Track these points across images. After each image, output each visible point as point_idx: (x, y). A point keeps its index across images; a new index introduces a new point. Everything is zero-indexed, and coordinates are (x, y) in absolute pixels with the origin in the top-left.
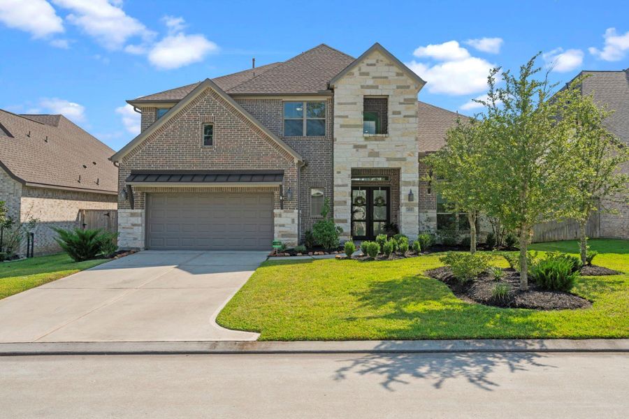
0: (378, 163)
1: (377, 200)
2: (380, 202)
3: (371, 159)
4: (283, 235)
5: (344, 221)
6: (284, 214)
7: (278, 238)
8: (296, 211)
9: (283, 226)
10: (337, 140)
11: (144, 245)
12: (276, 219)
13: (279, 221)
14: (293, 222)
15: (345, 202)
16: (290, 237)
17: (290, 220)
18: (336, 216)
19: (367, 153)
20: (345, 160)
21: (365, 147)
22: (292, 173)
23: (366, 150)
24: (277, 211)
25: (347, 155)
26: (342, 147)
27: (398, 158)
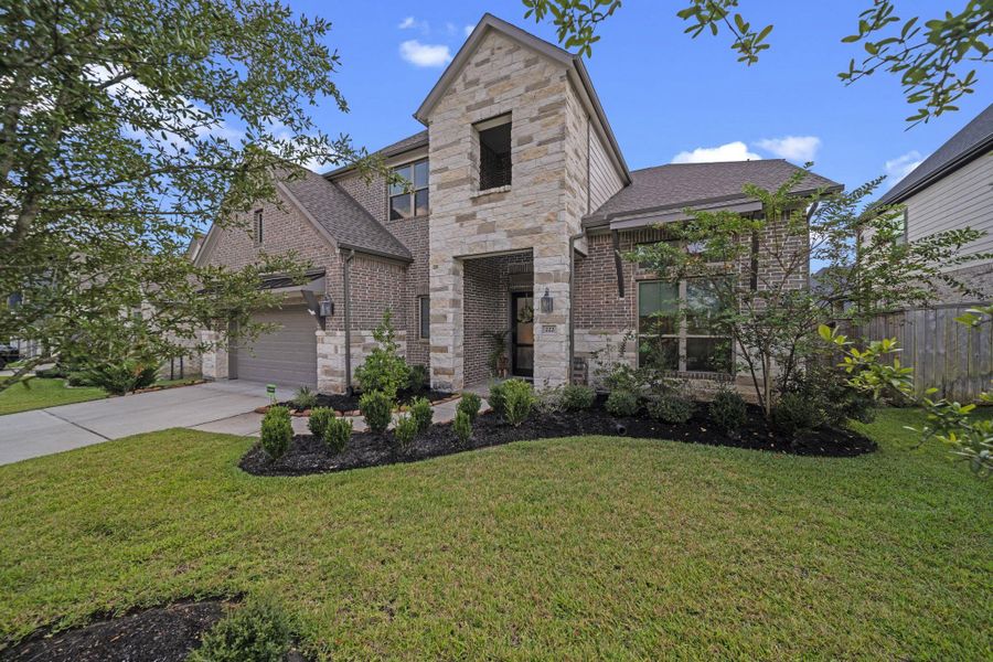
3: (482, 237)
4: (327, 372)
5: (444, 350)
6: (326, 339)
7: (321, 377)
8: (339, 333)
9: (325, 357)
10: (434, 212)
11: (227, 374)
12: (319, 346)
13: (321, 348)
14: (336, 351)
15: (445, 317)
16: (333, 375)
17: (333, 347)
18: (434, 341)
19: (476, 227)
20: (443, 244)
21: (473, 216)
22: (334, 272)
23: (474, 222)
24: (319, 333)
25: (447, 236)
26: (440, 222)
27: (528, 229)
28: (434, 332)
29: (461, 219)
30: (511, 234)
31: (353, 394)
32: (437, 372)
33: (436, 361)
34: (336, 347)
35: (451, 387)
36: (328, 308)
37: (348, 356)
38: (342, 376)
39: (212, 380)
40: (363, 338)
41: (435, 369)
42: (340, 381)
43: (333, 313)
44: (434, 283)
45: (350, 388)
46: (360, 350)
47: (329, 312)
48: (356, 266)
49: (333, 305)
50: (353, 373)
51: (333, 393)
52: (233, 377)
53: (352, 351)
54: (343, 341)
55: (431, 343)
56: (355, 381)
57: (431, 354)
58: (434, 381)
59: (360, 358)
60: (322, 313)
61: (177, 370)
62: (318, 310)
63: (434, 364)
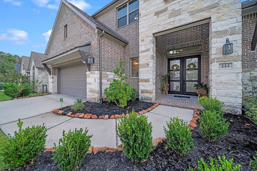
0: (180, 20)
1: (189, 66)
2: (192, 67)
3: (172, 19)
4: (91, 91)
5: (147, 81)
6: (91, 75)
7: (88, 93)
8: (96, 72)
9: (90, 84)
10: (141, 14)
11: (56, 91)
12: (88, 79)
13: (89, 80)
14: (95, 81)
15: (148, 64)
16: (93, 93)
17: (93, 79)
18: (141, 76)
19: (167, 15)
20: (147, 28)
21: (166, 10)
22: (94, 43)
23: (166, 13)
24: (88, 73)
25: (150, 24)
26: (145, 18)
27: (206, 7)
28: (141, 72)
29: (157, 14)
30: (192, 13)
31: (103, 102)
32: (143, 92)
33: (142, 86)
34: (95, 79)
35: (151, 99)
36: (92, 60)
37: (101, 84)
38: (98, 93)
39: (51, 94)
40: (107, 75)
41: (142, 90)
42: (96, 96)
43: (94, 63)
44: (142, 48)
45: (101, 99)
46: (106, 81)
47: (92, 62)
48: (105, 42)
49: (94, 59)
50: (103, 92)
51: (94, 101)
52: (59, 93)
53: (103, 81)
54: (98, 76)
55: (140, 78)
56: (104, 96)
57: (140, 83)
58: (141, 96)
59: (106, 85)
60: (89, 62)
61: (45, 90)
62: (87, 61)
63: (141, 87)
